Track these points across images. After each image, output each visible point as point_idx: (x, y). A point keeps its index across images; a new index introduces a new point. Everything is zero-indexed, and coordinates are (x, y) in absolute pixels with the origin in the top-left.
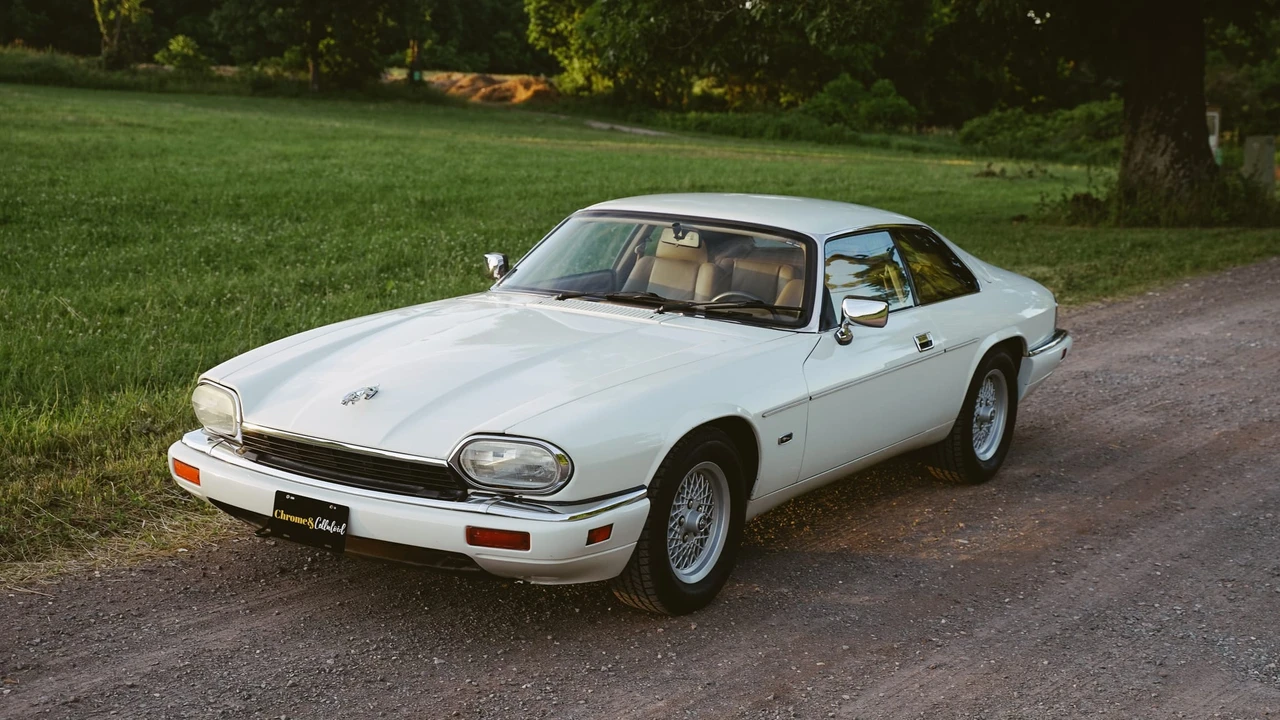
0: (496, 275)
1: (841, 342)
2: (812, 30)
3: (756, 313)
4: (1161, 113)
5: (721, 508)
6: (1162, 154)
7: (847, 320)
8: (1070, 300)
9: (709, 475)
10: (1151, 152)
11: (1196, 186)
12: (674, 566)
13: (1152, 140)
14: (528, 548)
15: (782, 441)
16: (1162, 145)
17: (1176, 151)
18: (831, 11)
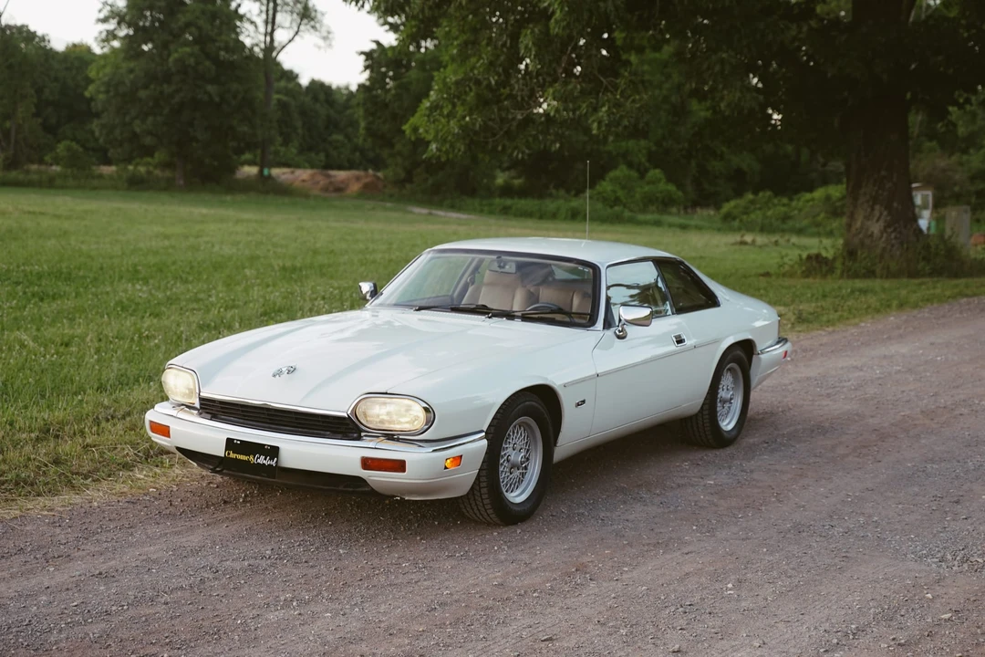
0: (368, 297)
1: (619, 337)
2: (593, 121)
3: (558, 317)
4: (876, 188)
5: (536, 451)
6: (878, 220)
7: (623, 322)
8: (800, 329)
9: (527, 426)
10: (869, 220)
11: (905, 246)
12: (504, 490)
13: (869, 210)
14: (404, 471)
15: (578, 405)
16: (877, 213)
17: (889, 218)
18: (609, 108)
